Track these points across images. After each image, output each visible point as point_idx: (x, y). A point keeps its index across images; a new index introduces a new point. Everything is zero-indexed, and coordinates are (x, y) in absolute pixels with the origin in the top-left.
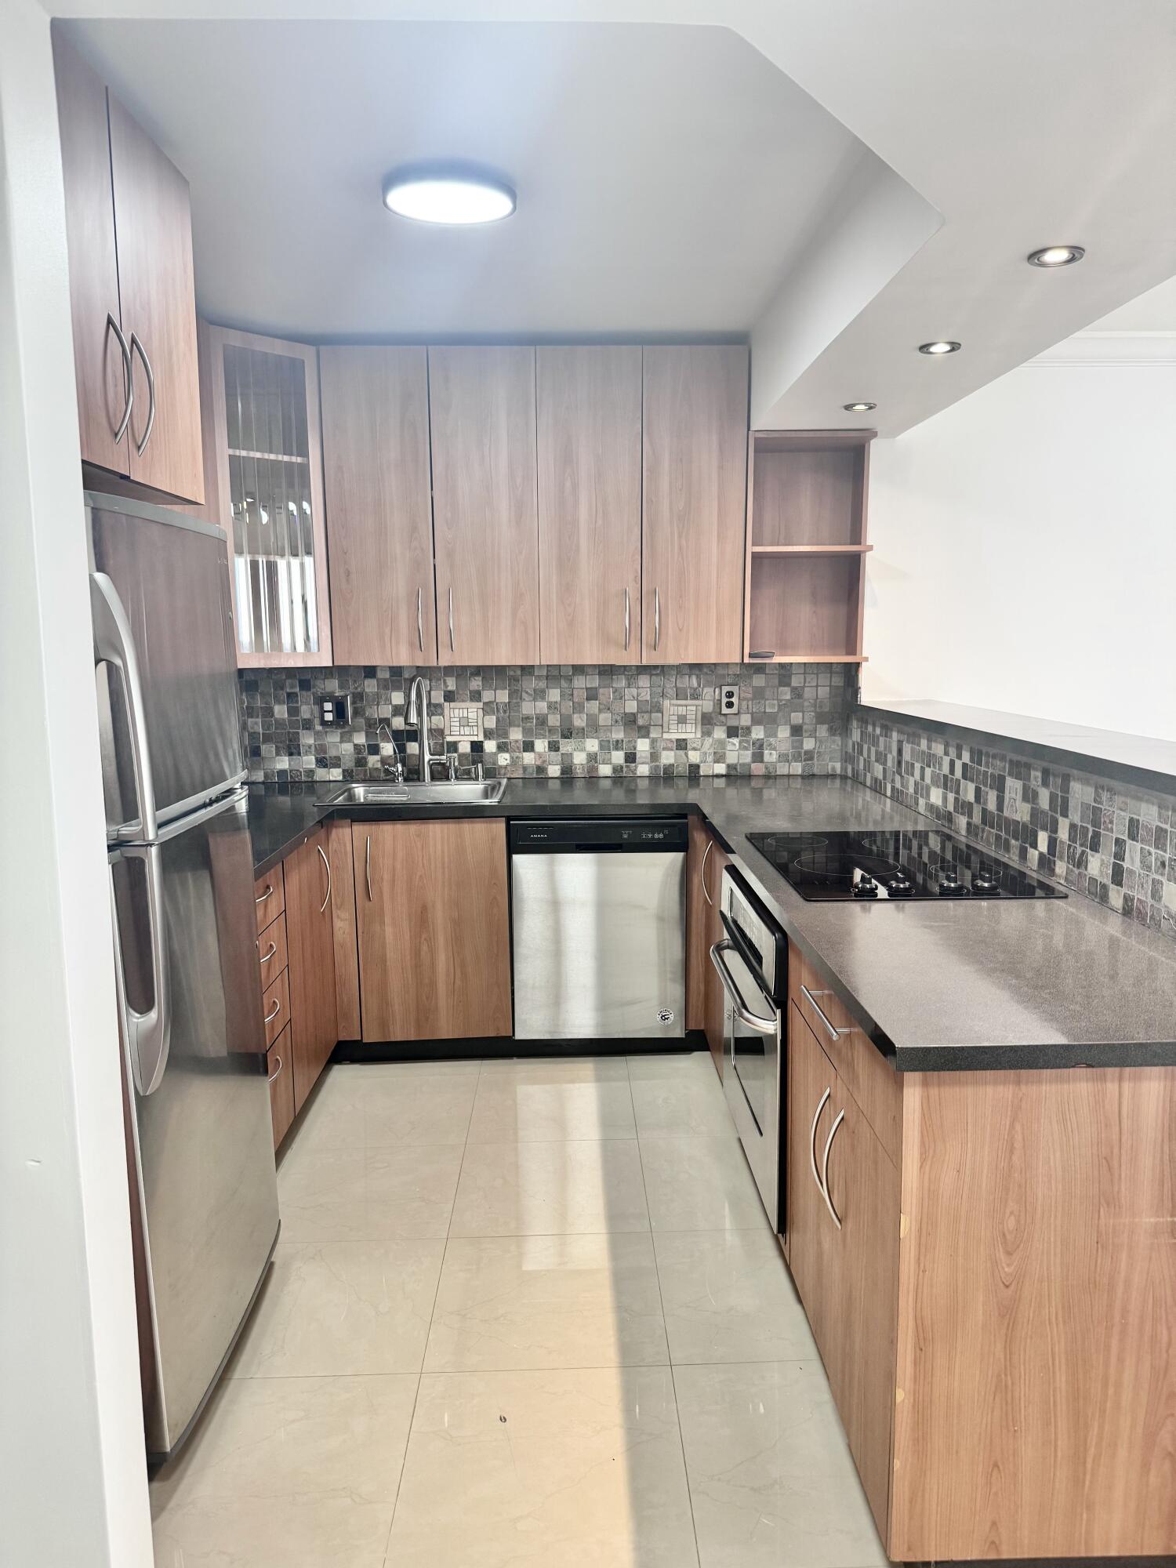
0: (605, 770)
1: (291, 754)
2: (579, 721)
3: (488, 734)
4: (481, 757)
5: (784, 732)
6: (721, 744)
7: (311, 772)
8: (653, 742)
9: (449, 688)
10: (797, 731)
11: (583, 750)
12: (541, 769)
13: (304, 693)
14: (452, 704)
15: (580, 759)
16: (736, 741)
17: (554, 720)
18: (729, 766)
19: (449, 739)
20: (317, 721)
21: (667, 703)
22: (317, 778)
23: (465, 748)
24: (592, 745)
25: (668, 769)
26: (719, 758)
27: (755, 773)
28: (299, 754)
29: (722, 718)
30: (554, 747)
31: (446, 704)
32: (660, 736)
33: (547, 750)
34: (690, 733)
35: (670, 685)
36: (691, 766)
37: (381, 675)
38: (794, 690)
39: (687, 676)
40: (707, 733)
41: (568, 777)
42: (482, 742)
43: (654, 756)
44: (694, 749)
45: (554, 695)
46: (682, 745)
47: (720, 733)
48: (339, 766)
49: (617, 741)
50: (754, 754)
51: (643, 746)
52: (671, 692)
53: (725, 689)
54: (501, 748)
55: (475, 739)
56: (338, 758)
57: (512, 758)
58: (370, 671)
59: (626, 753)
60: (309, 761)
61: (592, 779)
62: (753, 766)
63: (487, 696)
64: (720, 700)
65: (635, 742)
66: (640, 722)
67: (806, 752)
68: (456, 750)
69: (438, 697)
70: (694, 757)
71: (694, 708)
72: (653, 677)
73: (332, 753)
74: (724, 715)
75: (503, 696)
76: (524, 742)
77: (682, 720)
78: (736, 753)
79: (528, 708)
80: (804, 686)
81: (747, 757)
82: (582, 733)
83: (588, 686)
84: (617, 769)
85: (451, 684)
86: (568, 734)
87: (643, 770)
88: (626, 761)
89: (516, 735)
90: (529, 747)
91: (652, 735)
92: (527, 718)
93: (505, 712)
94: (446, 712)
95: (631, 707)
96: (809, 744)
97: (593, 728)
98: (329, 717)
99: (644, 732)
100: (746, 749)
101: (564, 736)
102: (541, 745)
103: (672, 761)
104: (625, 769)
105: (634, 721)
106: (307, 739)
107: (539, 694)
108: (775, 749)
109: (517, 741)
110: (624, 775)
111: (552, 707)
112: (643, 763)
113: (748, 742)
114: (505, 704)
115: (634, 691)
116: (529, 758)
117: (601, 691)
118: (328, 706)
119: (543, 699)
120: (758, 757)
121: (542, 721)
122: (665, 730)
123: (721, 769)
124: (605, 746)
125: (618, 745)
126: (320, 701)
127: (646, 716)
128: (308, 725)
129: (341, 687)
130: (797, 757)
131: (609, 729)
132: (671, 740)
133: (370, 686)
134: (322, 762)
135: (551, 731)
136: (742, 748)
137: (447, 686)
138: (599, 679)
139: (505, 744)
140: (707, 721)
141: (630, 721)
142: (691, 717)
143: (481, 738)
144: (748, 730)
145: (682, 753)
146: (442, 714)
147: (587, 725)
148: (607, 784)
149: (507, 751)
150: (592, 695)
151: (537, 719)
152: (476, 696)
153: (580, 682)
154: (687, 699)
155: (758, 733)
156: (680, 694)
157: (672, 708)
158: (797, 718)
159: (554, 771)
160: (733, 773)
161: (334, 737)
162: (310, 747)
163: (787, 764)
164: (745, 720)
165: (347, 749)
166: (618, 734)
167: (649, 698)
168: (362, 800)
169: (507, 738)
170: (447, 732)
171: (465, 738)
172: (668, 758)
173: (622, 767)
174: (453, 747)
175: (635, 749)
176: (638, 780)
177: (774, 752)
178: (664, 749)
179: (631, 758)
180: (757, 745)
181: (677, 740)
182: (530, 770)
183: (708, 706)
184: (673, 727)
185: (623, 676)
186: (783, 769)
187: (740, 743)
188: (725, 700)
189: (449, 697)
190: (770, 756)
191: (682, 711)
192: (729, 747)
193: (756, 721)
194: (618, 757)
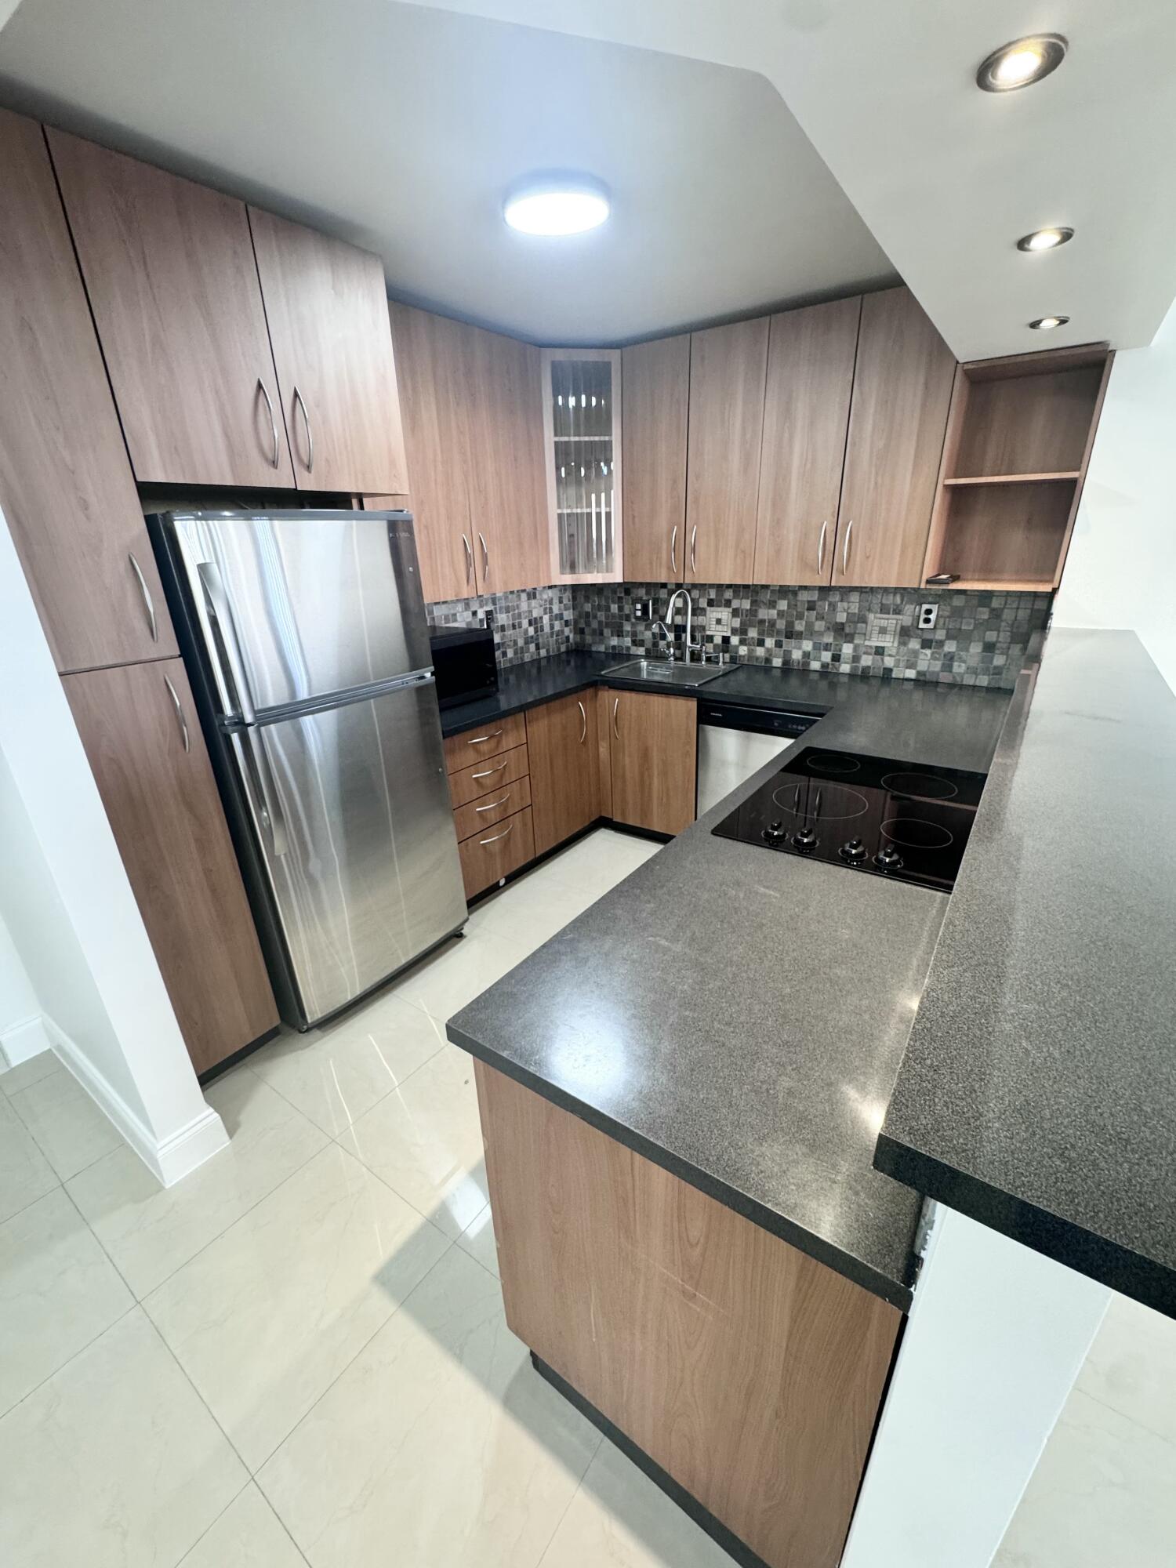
0: (815, 665)
1: (618, 636)
2: (799, 626)
3: (734, 631)
4: (728, 647)
5: (976, 648)
6: (915, 653)
7: (628, 648)
8: (856, 648)
9: (712, 597)
10: (989, 648)
11: (800, 648)
12: (768, 660)
13: (627, 597)
14: (712, 608)
15: (796, 655)
16: (928, 652)
17: (781, 625)
18: (919, 673)
19: (708, 633)
20: (632, 616)
21: (871, 616)
22: (631, 653)
23: (718, 640)
24: (807, 645)
25: (866, 669)
26: (911, 665)
27: (941, 680)
28: (623, 636)
29: (919, 632)
30: (779, 644)
31: (708, 608)
32: (862, 642)
33: (773, 646)
34: (889, 642)
36: (885, 669)
37: (669, 587)
38: (993, 610)
39: (892, 595)
40: (903, 643)
41: (787, 668)
42: (729, 637)
43: (856, 659)
44: (890, 655)
45: (783, 605)
46: (880, 651)
47: (914, 644)
48: (643, 646)
49: (827, 644)
50: (943, 665)
51: (847, 649)
52: (877, 607)
53: (925, 607)
54: (742, 642)
55: (725, 634)
56: (643, 641)
57: (748, 649)
58: (664, 585)
59: (833, 654)
60: (628, 641)
61: (805, 671)
62: (941, 674)
63: (735, 604)
64: (919, 616)
65: (842, 645)
66: (847, 630)
67: (995, 668)
68: (712, 642)
69: (703, 603)
70: (889, 662)
71: (894, 622)
72: (863, 595)
73: (640, 637)
74: (922, 629)
75: (746, 605)
76: (758, 639)
77: (883, 631)
78: (927, 661)
79: (764, 614)
80: (1004, 608)
81: (937, 666)
82: (799, 636)
83: (809, 599)
84: (824, 666)
85: (713, 594)
86: (790, 634)
87: (845, 668)
88: (833, 660)
89: (753, 633)
90: (761, 643)
91: (856, 642)
92: (762, 622)
93: (746, 616)
94: (708, 612)
95: (842, 617)
96: (999, 660)
97: (810, 633)
98: (639, 613)
99: (850, 638)
100: (937, 659)
101: (787, 637)
102: (770, 642)
103: (869, 663)
104: (830, 666)
105: (843, 629)
106: (627, 627)
107: (772, 604)
108: (964, 662)
109: (753, 638)
110: (830, 670)
111: (781, 614)
112: (846, 663)
113: (939, 654)
114: (747, 610)
115: (845, 605)
116: (760, 652)
117: (820, 603)
118: (639, 606)
119: (774, 607)
120: (948, 667)
121: (772, 624)
122: (867, 638)
123: (911, 674)
124: (816, 647)
125: (827, 647)
126: (634, 603)
127: (852, 625)
128: (628, 618)
129: (646, 594)
130: (986, 671)
131: (821, 634)
132: (871, 647)
133: (663, 593)
134: (634, 643)
135: (779, 632)
136: (933, 658)
137: (709, 595)
138: (819, 594)
139: (745, 639)
140: (905, 633)
141: (839, 630)
142: (891, 628)
143: (729, 634)
144: (941, 644)
145: (878, 657)
146: (705, 615)
147: (805, 630)
148: (815, 677)
149: (746, 645)
150: (811, 606)
151: (769, 622)
152: (728, 603)
153: (804, 596)
154: (889, 614)
155: (950, 647)
156: (884, 610)
157: (875, 620)
158: (991, 636)
159: (777, 662)
160: (922, 678)
161: (641, 627)
162: (628, 632)
163: (974, 676)
164: (940, 635)
165: (648, 635)
166: (829, 639)
167: (857, 611)
169: (747, 635)
170: (707, 628)
171: (718, 633)
172: (866, 661)
173: (828, 664)
174: (710, 639)
175: (840, 651)
176: (840, 676)
177: (963, 665)
178: (865, 653)
179: (836, 658)
180: (949, 658)
181: (876, 647)
182: (760, 660)
183: (906, 620)
184: (875, 636)
186: (969, 680)
187: (932, 654)
188: (923, 616)
189: (711, 603)
190: (958, 668)
191: (884, 623)
192: (922, 657)
193: (949, 637)
194: (826, 656)
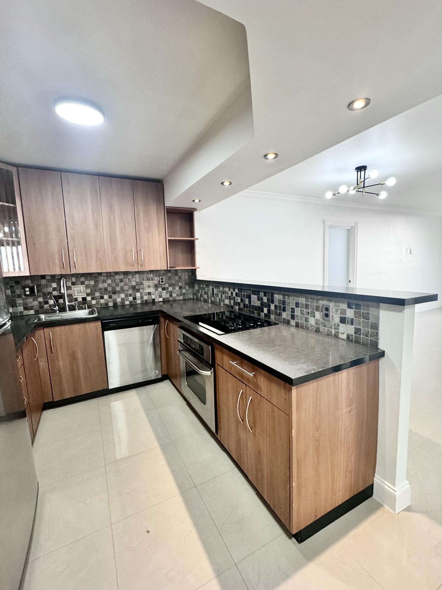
0: (127, 303)
1: (13, 307)
2: (118, 289)
3: (88, 295)
4: (86, 302)
5: (177, 288)
6: (161, 292)
7: (22, 312)
8: (141, 293)
10: (181, 288)
11: (120, 297)
12: (107, 304)
13: (17, 286)
14: (75, 286)
15: (119, 300)
16: (165, 291)
17: (110, 289)
18: (163, 299)
19: (75, 297)
20: (23, 295)
21: (144, 282)
22: (24, 314)
23: (80, 299)
24: (123, 296)
25: (146, 301)
26: (160, 297)
27: (171, 300)
28: (16, 306)
29: (161, 285)
30: (110, 297)
31: (72, 286)
32: (143, 291)
33: (108, 298)
34: (152, 290)
35: (145, 276)
36: (153, 299)
37: (47, 278)
38: (179, 277)
39: (150, 274)
40: (157, 290)
41: (115, 305)
42: (86, 297)
43: (142, 297)
44: (153, 294)
45: (109, 281)
46: (149, 294)
47: (160, 290)
48: (32, 309)
49: (130, 294)
50: (170, 295)
51: (138, 295)
52: (146, 279)
53: (161, 277)
54: (93, 299)
55: (83, 296)
56: (32, 307)
57: (96, 301)
58: (43, 277)
59: (133, 297)
60: (21, 309)
61: (123, 306)
62: (170, 298)
63: (87, 283)
64: (159, 281)
65: (136, 294)
66: (137, 288)
67: (184, 293)
68: (77, 300)
69: (69, 284)
70: (153, 297)
71: (152, 283)
72: (140, 275)
73: (30, 305)
74: (161, 284)
75: (92, 283)
76: (100, 296)
77: (149, 287)
78: (165, 295)
79: (101, 286)
80: (182, 276)
81: (168, 296)
82: (119, 292)
83: (120, 278)
84: (131, 302)
85: (74, 280)
86: (114, 293)
87: (139, 302)
88: (133, 299)
89: (97, 294)
90: (102, 298)
91: (141, 291)
92: (101, 289)
93: (93, 287)
94: (73, 288)
95: (134, 284)
96: (184, 291)
97: (122, 290)
98: (28, 293)
99: (138, 291)
100: (168, 293)
101: (113, 294)
102: (106, 297)
103: (147, 298)
104: (133, 302)
105: (135, 288)
106: (20, 301)
107: (104, 281)
108: (175, 293)
109: (98, 296)
110: (133, 304)
111: (109, 285)
112: (139, 300)
113: (168, 291)
114: (93, 285)
115: (134, 279)
116: (102, 301)
117: (124, 279)
118: (27, 289)
119: (106, 282)
120: (171, 295)
121: (106, 289)
122: (144, 289)
123: (161, 299)
124: (126, 296)
125: (130, 295)
126: (24, 288)
127: (139, 286)
128: (19, 296)
129: (32, 283)
130: (181, 295)
131: (127, 290)
132: (146, 293)
133: (44, 282)
134: (26, 308)
135: (109, 292)
136: (166, 293)
137: (72, 280)
138: (124, 276)
139: (94, 297)
140: (156, 287)
141: (134, 288)
142: (152, 286)
143: (85, 296)
144: (168, 288)
145: (149, 296)
146: (71, 289)
147: (121, 290)
148: (128, 307)
149: (95, 299)
150: (121, 281)
151: (104, 289)
152: (83, 283)
153: (117, 277)
154: (150, 280)
155: (170, 289)
156: (148, 279)
157: (146, 283)
158: (180, 284)
159: (111, 304)
160: (165, 300)
161: (30, 300)
162: (21, 303)
163: (179, 297)
164: (167, 286)
165: (36, 303)
166: (130, 292)
167: (139, 281)
168: (44, 320)
169: (95, 295)
170: (73, 295)
171: (80, 296)
172: (146, 298)
173: (132, 301)
174: (76, 299)
175: (136, 295)
176: (138, 305)
177: (175, 294)
178: (145, 295)
179: (135, 298)
180: (171, 292)
181: (148, 292)
182: (103, 305)
183: (156, 282)
184: (147, 289)
185: (131, 275)
186: (178, 298)
187: (166, 292)
188: (161, 281)
189: (73, 284)
190: (174, 295)
191: (149, 284)
192: (163, 293)
193: (170, 285)
194: (131, 299)
